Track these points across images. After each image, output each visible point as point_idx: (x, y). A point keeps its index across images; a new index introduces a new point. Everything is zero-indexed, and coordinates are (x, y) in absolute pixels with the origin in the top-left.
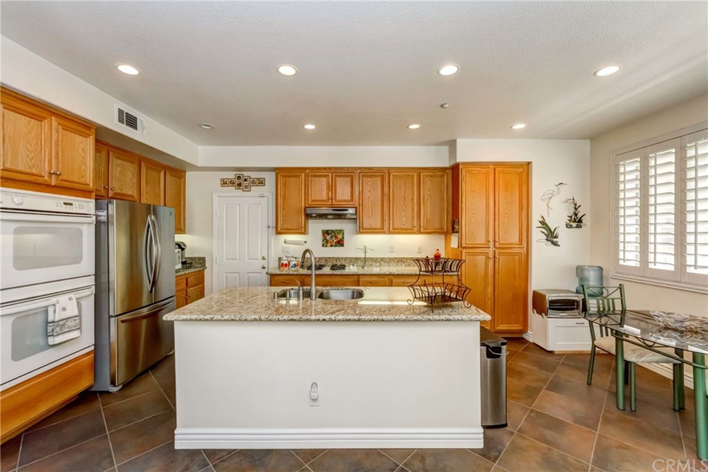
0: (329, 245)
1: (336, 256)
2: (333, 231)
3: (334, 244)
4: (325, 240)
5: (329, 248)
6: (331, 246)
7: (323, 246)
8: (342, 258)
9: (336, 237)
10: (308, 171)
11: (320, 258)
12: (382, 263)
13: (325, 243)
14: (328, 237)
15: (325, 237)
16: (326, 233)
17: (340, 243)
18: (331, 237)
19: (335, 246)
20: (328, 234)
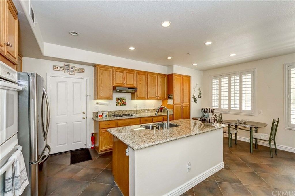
0: (119, 105)
1: (123, 110)
2: (121, 98)
3: (122, 104)
4: (117, 102)
5: (119, 106)
6: (120, 105)
7: (117, 105)
8: (125, 111)
9: (122, 101)
10: (113, 68)
11: (115, 111)
12: (141, 112)
13: (118, 104)
14: (119, 101)
15: (117, 101)
16: (118, 99)
17: (124, 104)
18: (120, 101)
19: (122, 105)
20: (119, 100)
